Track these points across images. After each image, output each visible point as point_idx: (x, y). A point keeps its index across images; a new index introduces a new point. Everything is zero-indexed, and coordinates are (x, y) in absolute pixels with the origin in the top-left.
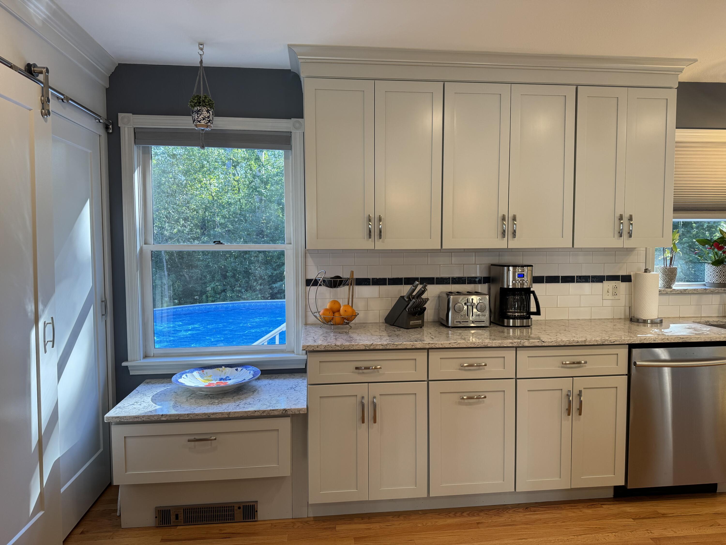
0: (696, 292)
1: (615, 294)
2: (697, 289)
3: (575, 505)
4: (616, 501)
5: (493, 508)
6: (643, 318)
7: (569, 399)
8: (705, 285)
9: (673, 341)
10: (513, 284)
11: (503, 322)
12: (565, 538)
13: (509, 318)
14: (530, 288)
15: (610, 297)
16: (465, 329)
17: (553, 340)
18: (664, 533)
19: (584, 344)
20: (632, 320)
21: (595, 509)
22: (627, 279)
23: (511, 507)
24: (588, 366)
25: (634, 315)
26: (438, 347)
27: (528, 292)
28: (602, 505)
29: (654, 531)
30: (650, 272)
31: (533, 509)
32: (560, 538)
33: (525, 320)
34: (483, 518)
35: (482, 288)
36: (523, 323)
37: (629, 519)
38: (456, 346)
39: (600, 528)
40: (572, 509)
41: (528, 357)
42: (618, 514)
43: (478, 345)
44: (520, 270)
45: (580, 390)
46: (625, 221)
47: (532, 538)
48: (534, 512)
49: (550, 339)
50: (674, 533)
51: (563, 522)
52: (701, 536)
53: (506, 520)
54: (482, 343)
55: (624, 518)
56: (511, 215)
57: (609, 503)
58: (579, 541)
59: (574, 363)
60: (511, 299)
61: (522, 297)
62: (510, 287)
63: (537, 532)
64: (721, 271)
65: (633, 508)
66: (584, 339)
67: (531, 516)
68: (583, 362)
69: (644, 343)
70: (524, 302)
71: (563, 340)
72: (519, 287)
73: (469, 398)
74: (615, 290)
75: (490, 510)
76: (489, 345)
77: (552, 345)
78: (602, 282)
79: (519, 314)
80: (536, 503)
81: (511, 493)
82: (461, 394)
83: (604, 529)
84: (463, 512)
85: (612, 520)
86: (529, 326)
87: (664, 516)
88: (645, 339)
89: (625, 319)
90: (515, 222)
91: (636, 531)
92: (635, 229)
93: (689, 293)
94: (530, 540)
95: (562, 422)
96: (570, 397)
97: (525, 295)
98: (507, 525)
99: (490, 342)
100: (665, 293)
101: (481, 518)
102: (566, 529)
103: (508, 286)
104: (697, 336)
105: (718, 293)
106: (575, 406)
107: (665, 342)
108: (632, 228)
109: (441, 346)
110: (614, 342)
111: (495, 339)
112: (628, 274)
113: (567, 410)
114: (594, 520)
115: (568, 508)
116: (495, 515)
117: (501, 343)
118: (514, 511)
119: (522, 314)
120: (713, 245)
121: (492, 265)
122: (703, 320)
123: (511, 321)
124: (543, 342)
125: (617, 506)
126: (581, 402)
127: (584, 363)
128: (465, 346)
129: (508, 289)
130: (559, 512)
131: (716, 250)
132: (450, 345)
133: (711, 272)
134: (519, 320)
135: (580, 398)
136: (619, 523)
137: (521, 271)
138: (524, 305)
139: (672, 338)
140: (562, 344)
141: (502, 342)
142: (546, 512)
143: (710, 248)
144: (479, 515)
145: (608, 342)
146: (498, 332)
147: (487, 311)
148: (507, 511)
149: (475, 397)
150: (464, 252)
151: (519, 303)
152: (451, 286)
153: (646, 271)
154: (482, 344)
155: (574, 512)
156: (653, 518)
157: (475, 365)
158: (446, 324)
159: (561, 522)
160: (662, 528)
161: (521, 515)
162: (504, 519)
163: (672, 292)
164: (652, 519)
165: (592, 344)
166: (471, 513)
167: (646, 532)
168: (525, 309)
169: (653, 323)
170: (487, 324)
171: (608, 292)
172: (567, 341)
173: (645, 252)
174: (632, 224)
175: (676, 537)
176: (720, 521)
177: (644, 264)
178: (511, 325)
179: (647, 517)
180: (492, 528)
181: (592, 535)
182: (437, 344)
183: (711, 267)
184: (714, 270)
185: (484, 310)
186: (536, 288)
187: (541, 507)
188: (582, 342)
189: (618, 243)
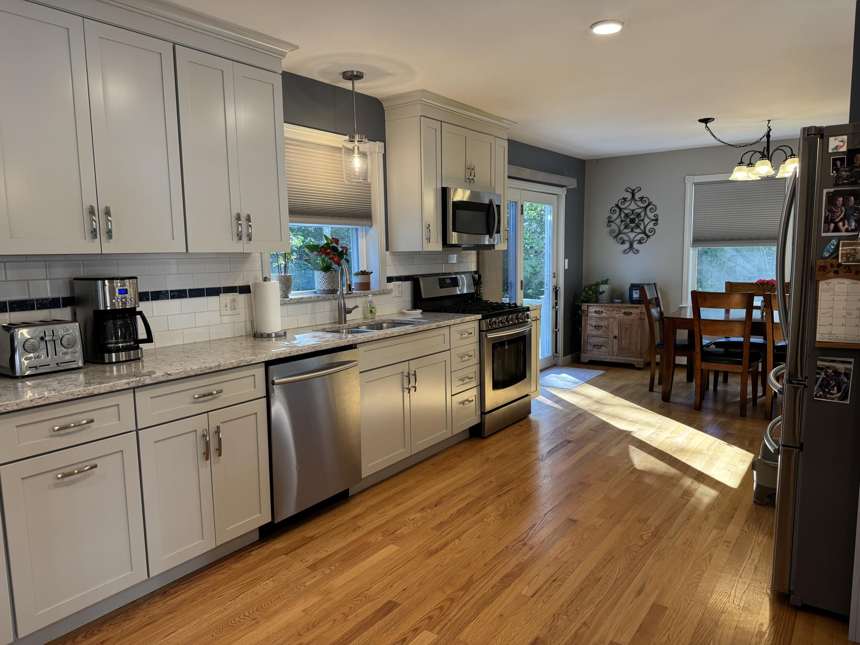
0: (310, 300)
1: (234, 308)
2: (311, 297)
3: (222, 564)
4: (263, 542)
5: (120, 612)
6: (267, 332)
7: (206, 439)
8: (315, 292)
9: (306, 352)
10: (112, 304)
11: (103, 358)
12: (222, 608)
13: (110, 351)
14: (135, 308)
15: (229, 312)
16: (45, 376)
17: (181, 371)
18: (318, 556)
19: (218, 369)
20: (256, 336)
21: (244, 561)
22: (245, 290)
23: (143, 600)
24: (223, 395)
25: (257, 330)
26: (11, 410)
27: (133, 312)
28: (251, 553)
29: (308, 559)
30: (269, 280)
31: (172, 591)
32: (215, 611)
33: (132, 351)
34: (108, 631)
35: (65, 313)
36: (130, 355)
37: (282, 556)
38: (43, 403)
39: (255, 579)
40: (219, 571)
41: (151, 398)
42: (270, 555)
43: (78, 395)
44: (119, 284)
45: (218, 425)
46: (243, 222)
47: (182, 627)
48: (175, 593)
49: (177, 370)
50: (326, 552)
51: (214, 591)
52: (349, 545)
53: (141, 620)
54: (85, 391)
55: (276, 557)
56: (102, 207)
57: (257, 547)
58: (238, 605)
59: (204, 396)
60: (110, 324)
61: (126, 322)
62: (109, 308)
63: (186, 617)
64: (329, 277)
65: (281, 543)
66: (217, 364)
67: (173, 601)
68: (215, 392)
69: (281, 357)
70: (129, 328)
71: (193, 368)
72: (121, 307)
73: (65, 476)
74: (234, 303)
75: (114, 618)
76: (96, 392)
77: (180, 377)
78: (219, 295)
79: (125, 344)
80: (175, 581)
81: (144, 582)
82: (55, 473)
83: (260, 578)
84: (76, 638)
85: (266, 565)
86: (139, 359)
87: (312, 538)
88: (280, 353)
89: (247, 336)
90: (109, 218)
91: (292, 566)
92: (254, 231)
93: (304, 302)
94: (181, 630)
95: (200, 469)
96: (207, 437)
97: (130, 318)
98: (145, 626)
99: (96, 387)
100: (284, 303)
101: (106, 633)
102: (219, 597)
103: (106, 306)
104: (326, 344)
105: (328, 300)
106: (213, 446)
107: (300, 354)
108: (251, 230)
109: (16, 408)
110: (250, 362)
111: (102, 383)
112: (245, 284)
113: (204, 454)
114: (247, 572)
115: (215, 571)
116: (124, 621)
117: (113, 386)
118: (149, 603)
119: (128, 344)
120: (320, 251)
121: (75, 279)
122: (320, 327)
123: (114, 354)
124: (169, 375)
125: (266, 547)
126: (220, 440)
127: (217, 393)
128: (58, 400)
129: (106, 311)
130: (205, 580)
131: (323, 256)
132: (32, 402)
133: (321, 279)
134: (124, 353)
135: (219, 436)
136: (274, 564)
137: (121, 286)
138: (130, 331)
139: (305, 349)
140: (193, 374)
141: (113, 384)
142: (190, 587)
143: (318, 255)
144: (101, 631)
145: (244, 362)
146: (100, 373)
147: (78, 345)
148: (140, 607)
149: (76, 471)
150: (27, 261)
151: (123, 329)
152: (10, 314)
153: (265, 279)
154: (85, 393)
155: (223, 573)
156: (303, 545)
157: (72, 425)
158: (11, 374)
159: (211, 591)
160: (314, 552)
161: (160, 604)
162: (139, 620)
163: (290, 302)
164: (303, 547)
165: (227, 367)
166: (89, 633)
167: (301, 562)
168: (132, 336)
169: (278, 336)
170: (80, 364)
171: (226, 306)
172: (198, 369)
173: (260, 258)
174: (250, 226)
175: (328, 555)
176: (359, 524)
177: (261, 272)
178: (114, 360)
179: (298, 546)
180: (124, 639)
181: (249, 592)
182: (10, 405)
183: (320, 273)
184: (323, 277)
185: (73, 344)
186: (143, 307)
187: (182, 583)
188: (215, 367)
189: (237, 247)
